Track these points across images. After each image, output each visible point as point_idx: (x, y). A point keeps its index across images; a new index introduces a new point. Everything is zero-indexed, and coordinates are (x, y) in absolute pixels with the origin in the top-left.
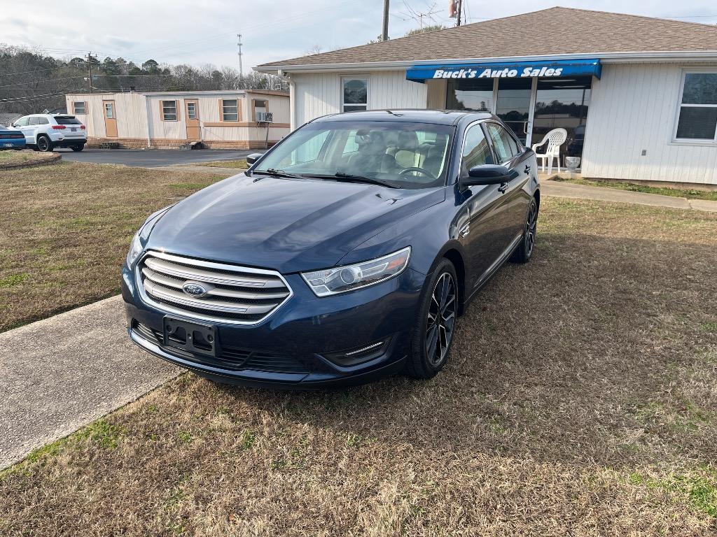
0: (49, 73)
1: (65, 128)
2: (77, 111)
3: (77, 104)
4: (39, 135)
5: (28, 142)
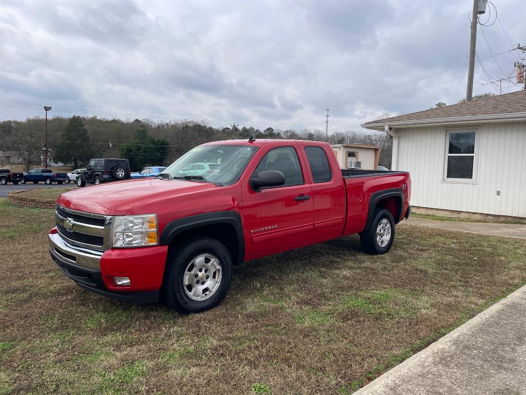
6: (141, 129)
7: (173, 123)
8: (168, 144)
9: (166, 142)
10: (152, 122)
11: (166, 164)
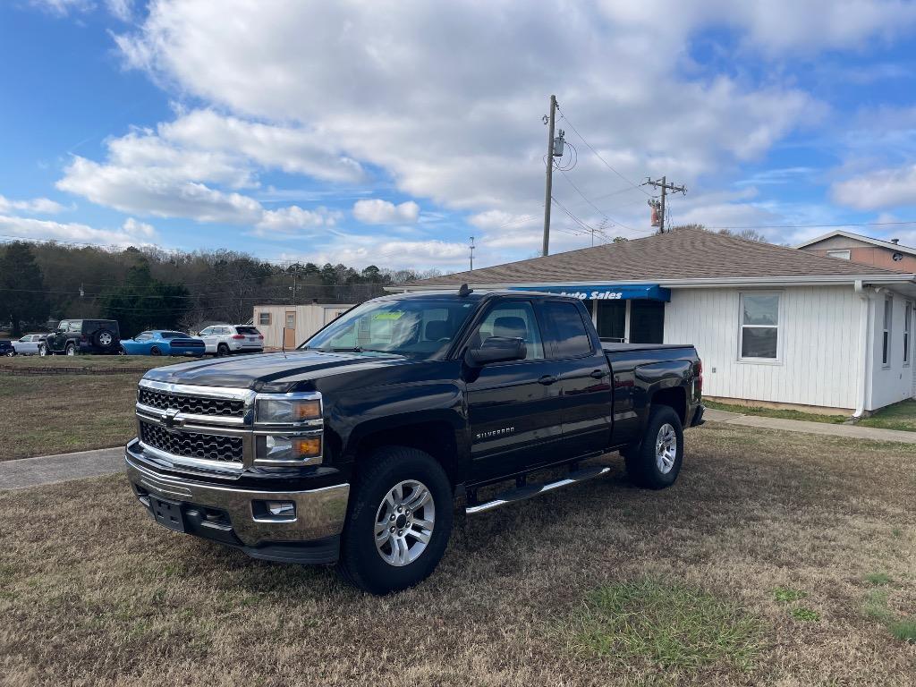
0: (260, 282)
1: (244, 337)
2: (262, 322)
3: (262, 315)
4: (220, 344)
5: (207, 350)
6: (139, 265)
7: (199, 254)
8: (186, 293)
9: (184, 290)
10: (160, 252)
11: (182, 326)
